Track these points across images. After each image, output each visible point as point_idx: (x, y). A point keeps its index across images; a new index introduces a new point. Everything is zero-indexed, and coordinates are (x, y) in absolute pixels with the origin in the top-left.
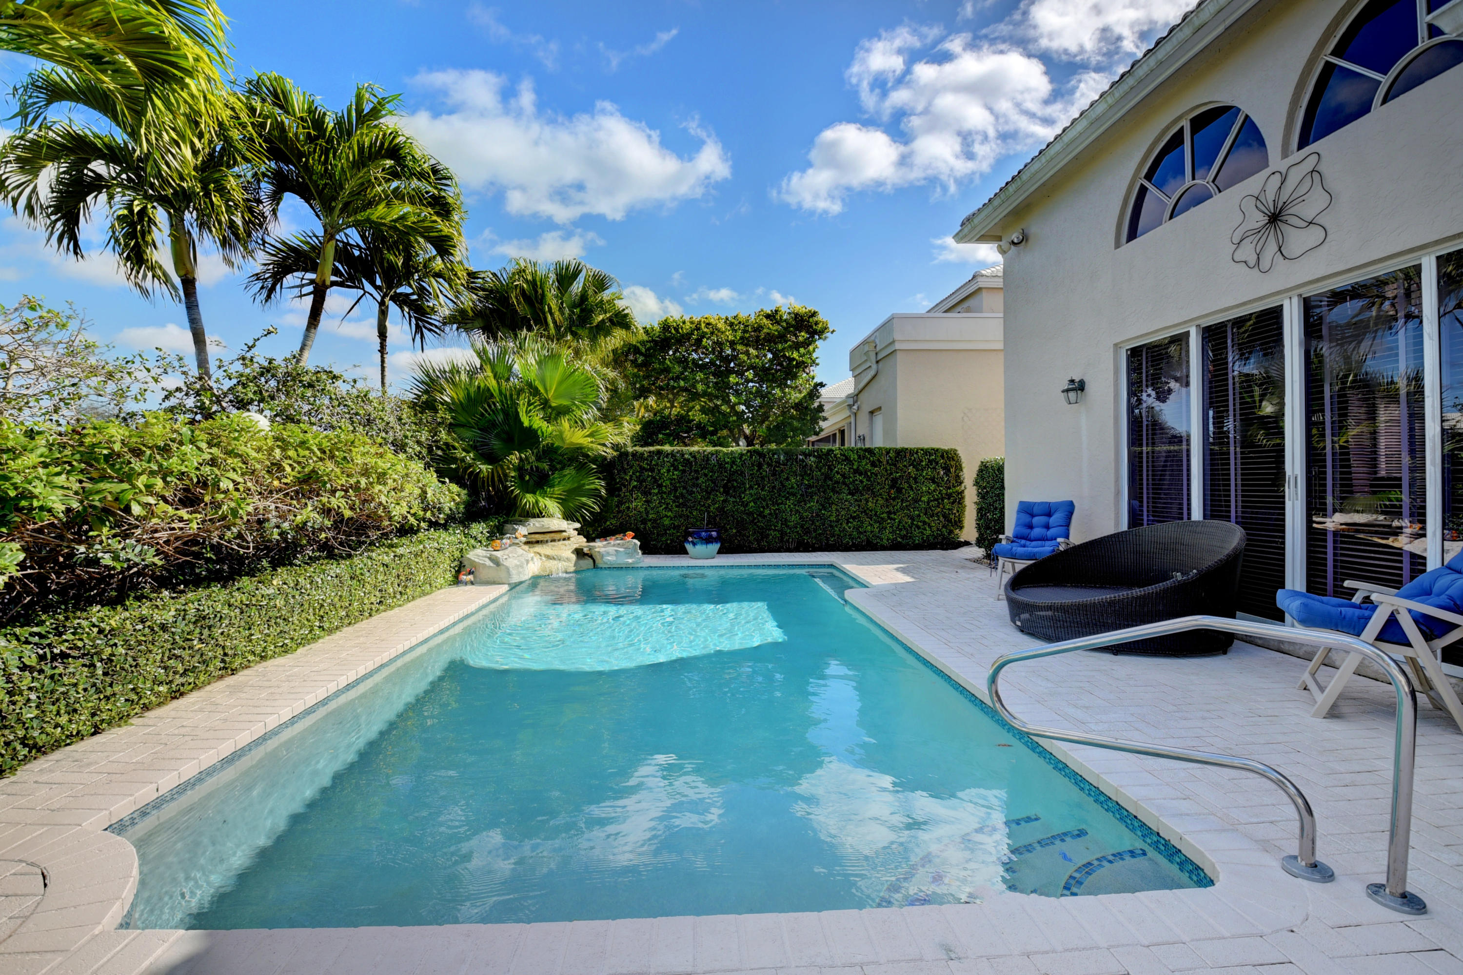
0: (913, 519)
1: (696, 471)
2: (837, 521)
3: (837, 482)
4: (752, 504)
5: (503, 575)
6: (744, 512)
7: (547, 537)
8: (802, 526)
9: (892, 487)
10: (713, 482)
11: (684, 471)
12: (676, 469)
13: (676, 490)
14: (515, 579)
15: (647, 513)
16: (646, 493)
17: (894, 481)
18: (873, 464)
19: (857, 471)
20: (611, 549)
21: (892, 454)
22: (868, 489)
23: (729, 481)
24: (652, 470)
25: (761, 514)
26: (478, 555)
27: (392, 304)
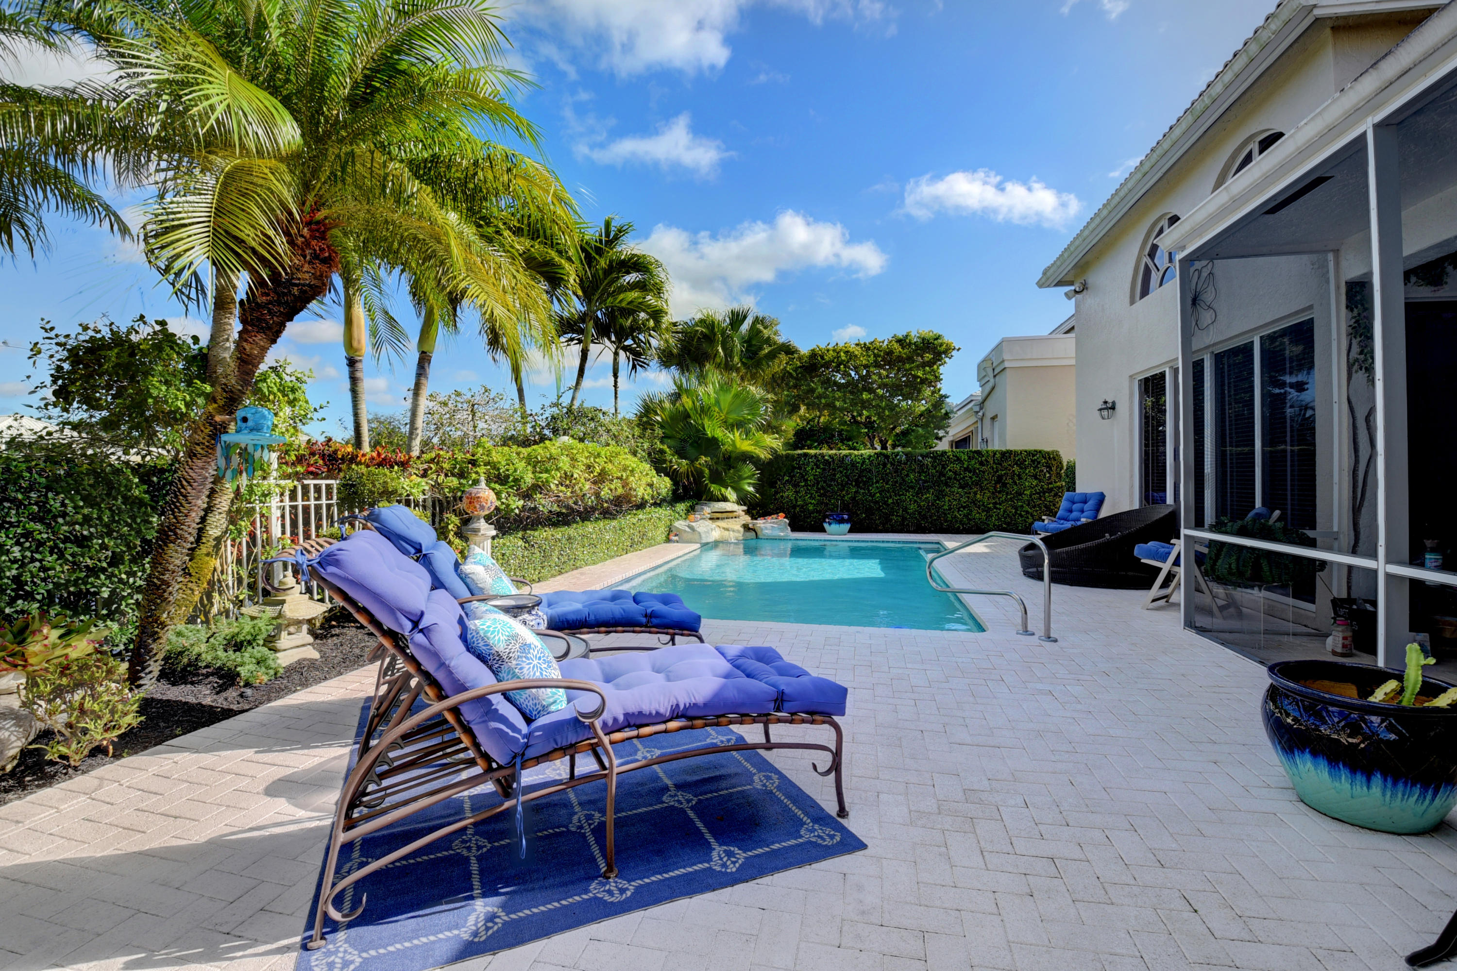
0: (1016, 509)
1: (834, 470)
2: (950, 509)
3: (949, 478)
4: (878, 495)
5: (696, 537)
6: (871, 501)
7: (725, 515)
8: (920, 513)
9: (997, 482)
10: (847, 477)
11: (824, 469)
12: (818, 467)
13: (818, 483)
14: (704, 541)
15: (796, 501)
16: (796, 485)
17: (1000, 478)
18: (981, 464)
19: (967, 469)
20: (768, 525)
21: (998, 455)
22: (977, 484)
23: (860, 476)
24: (800, 468)
25: (886, 503)
26: (680, 524)
27: (622, 353)
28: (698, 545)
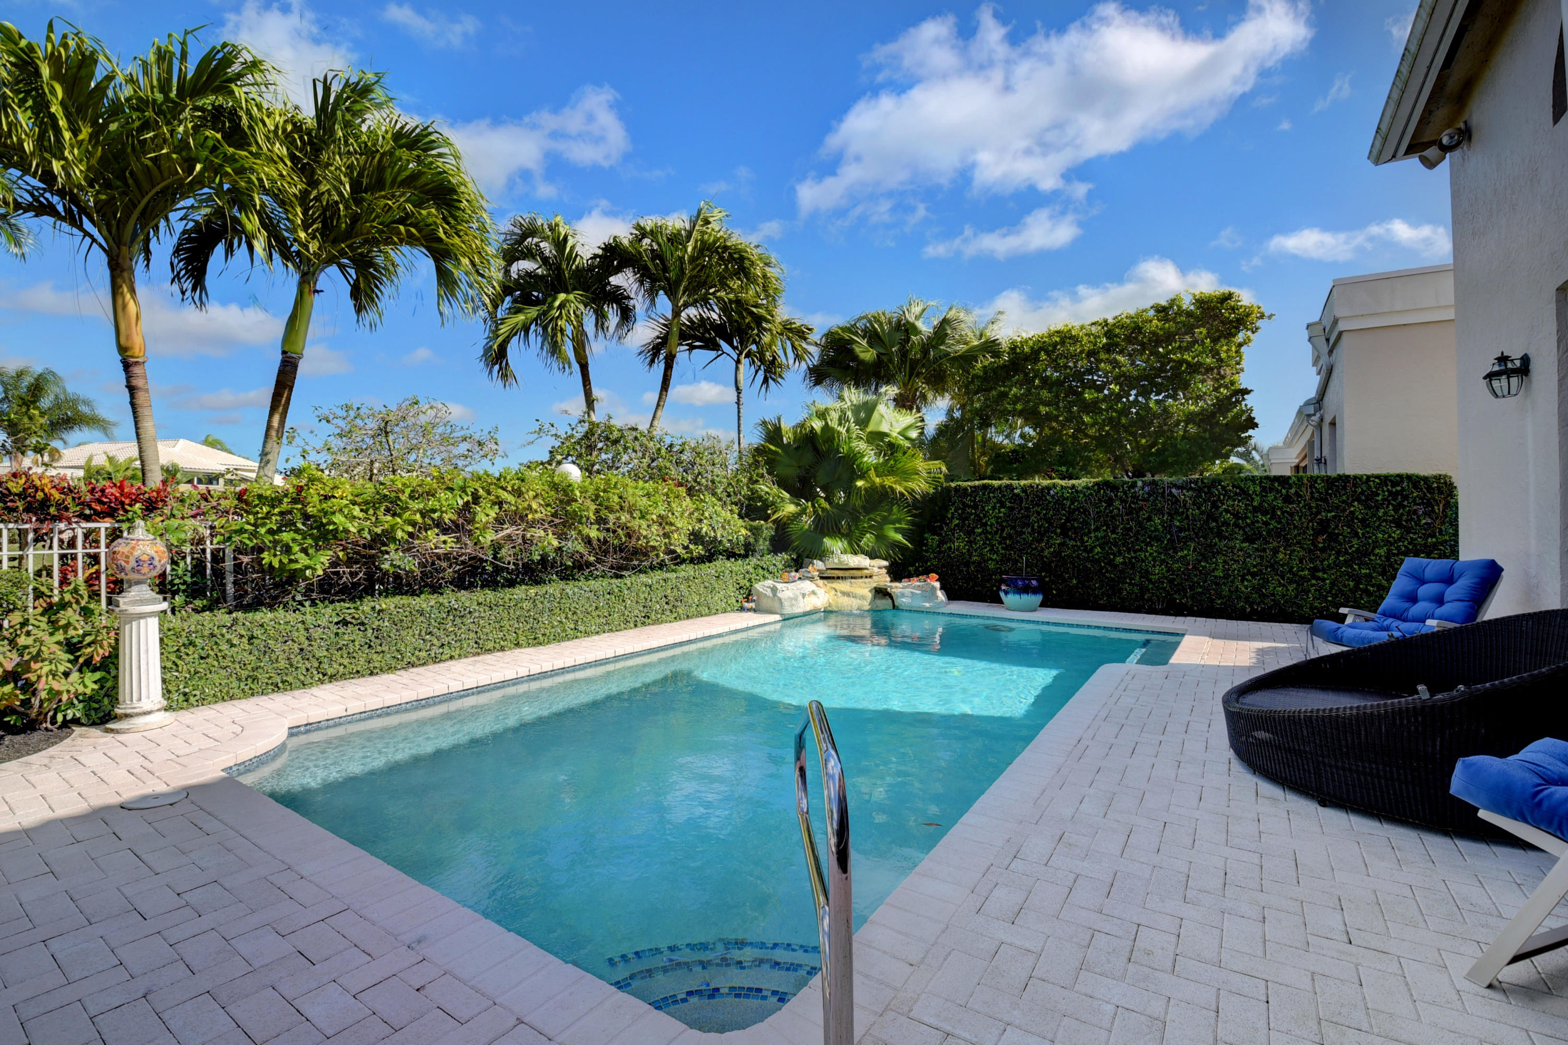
0: (1358, 582)
1: (1027, 509)
2: (1226, 576)
3: (1226, 523)
4: (1098, 549)
6: (1087, 559)
7: (847, 574)
8: (1171, 581)
9: (1317, 533)
10: (1048, 521)
11: (1011, 509)
12: (1003, 506)
13: (1003, 529)
15: (971, 555)
16: (970, 533)
17: (1324, 526)
18: (1287, 499)
19: (1256, 510)
20: (913, 590)
21: (1320, 485)
22: (1278, 534)
23: (1067, 520)
24: (975, 507)
25: (1111, 563)
26: (767, 585)
27: (745, 361)
28: (778, 617)
